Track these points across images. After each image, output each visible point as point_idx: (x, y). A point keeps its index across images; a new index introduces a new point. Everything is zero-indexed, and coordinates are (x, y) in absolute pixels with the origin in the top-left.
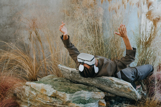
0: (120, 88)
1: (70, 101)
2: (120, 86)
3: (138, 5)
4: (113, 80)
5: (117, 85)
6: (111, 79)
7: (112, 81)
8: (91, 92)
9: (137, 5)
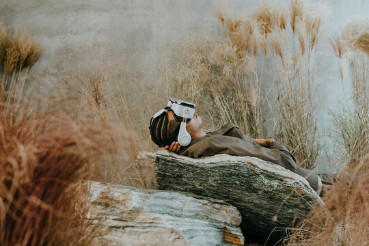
0: (275, 187)
1: (139, 208)
2: (275, 183)
3: (340, 52)
4: (254, 166)
5: (266, 181)
6: (250, 163)
7: (252, 167)
8: (201, 201)
9: (338, 52)
